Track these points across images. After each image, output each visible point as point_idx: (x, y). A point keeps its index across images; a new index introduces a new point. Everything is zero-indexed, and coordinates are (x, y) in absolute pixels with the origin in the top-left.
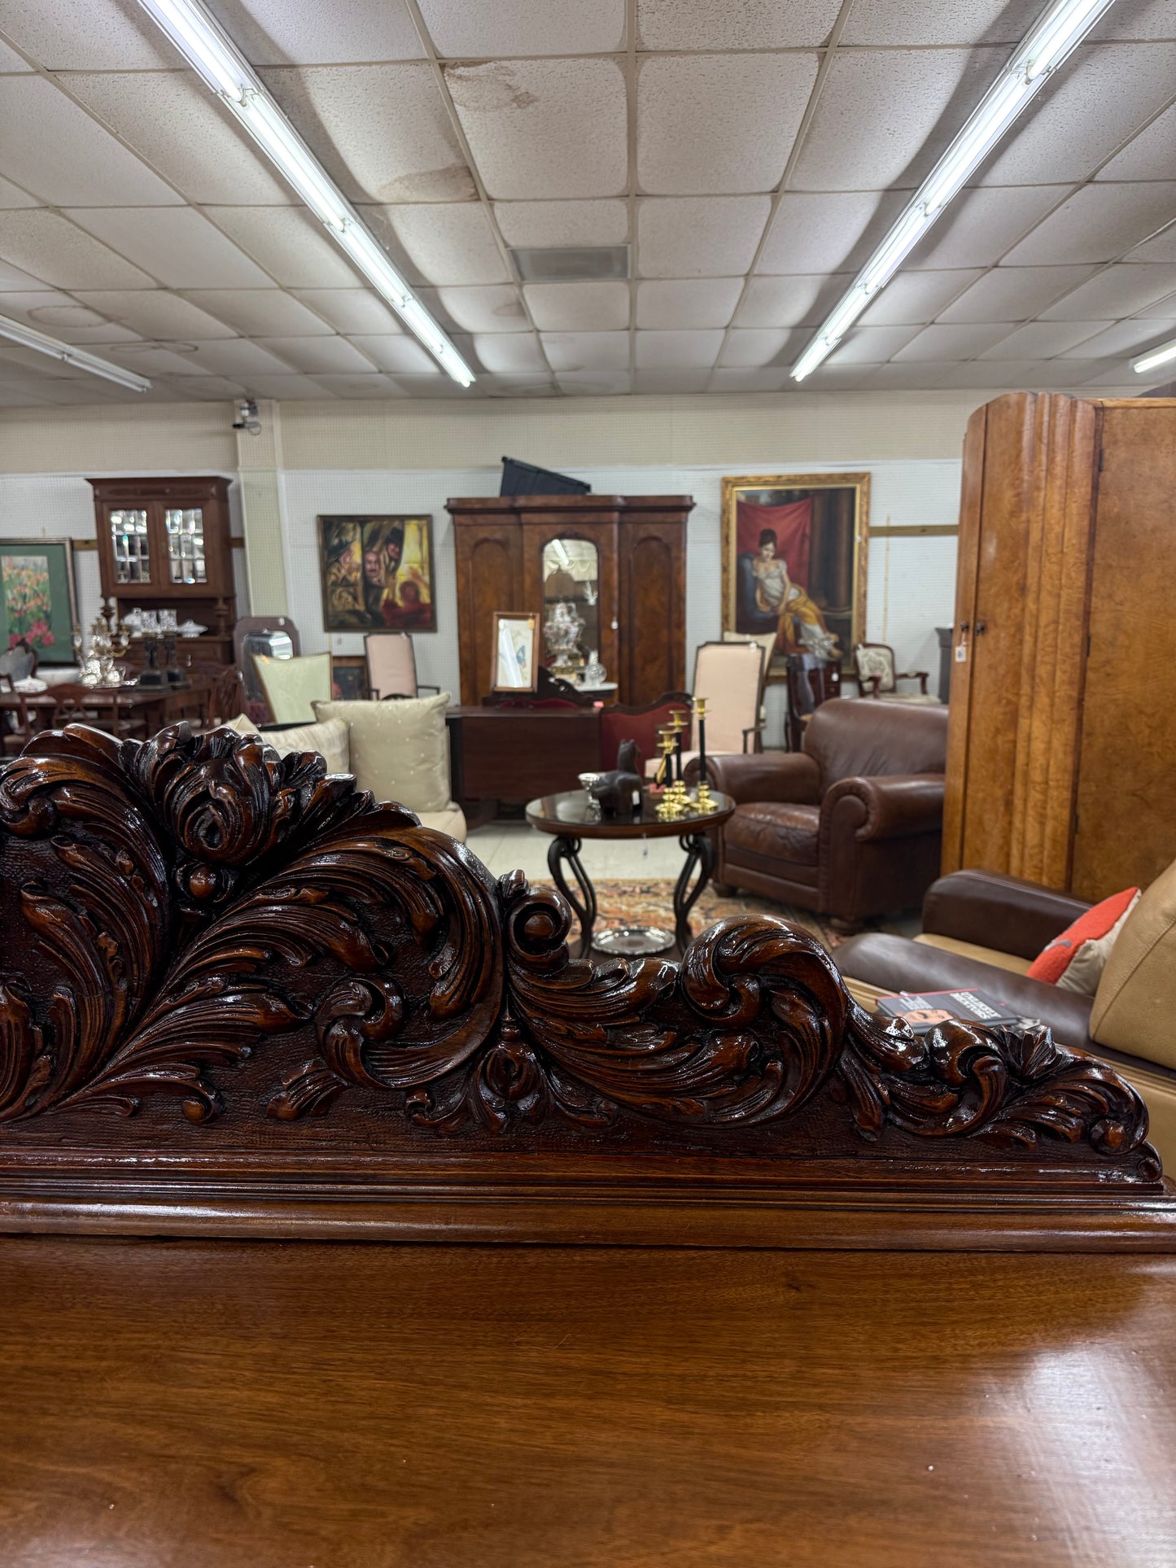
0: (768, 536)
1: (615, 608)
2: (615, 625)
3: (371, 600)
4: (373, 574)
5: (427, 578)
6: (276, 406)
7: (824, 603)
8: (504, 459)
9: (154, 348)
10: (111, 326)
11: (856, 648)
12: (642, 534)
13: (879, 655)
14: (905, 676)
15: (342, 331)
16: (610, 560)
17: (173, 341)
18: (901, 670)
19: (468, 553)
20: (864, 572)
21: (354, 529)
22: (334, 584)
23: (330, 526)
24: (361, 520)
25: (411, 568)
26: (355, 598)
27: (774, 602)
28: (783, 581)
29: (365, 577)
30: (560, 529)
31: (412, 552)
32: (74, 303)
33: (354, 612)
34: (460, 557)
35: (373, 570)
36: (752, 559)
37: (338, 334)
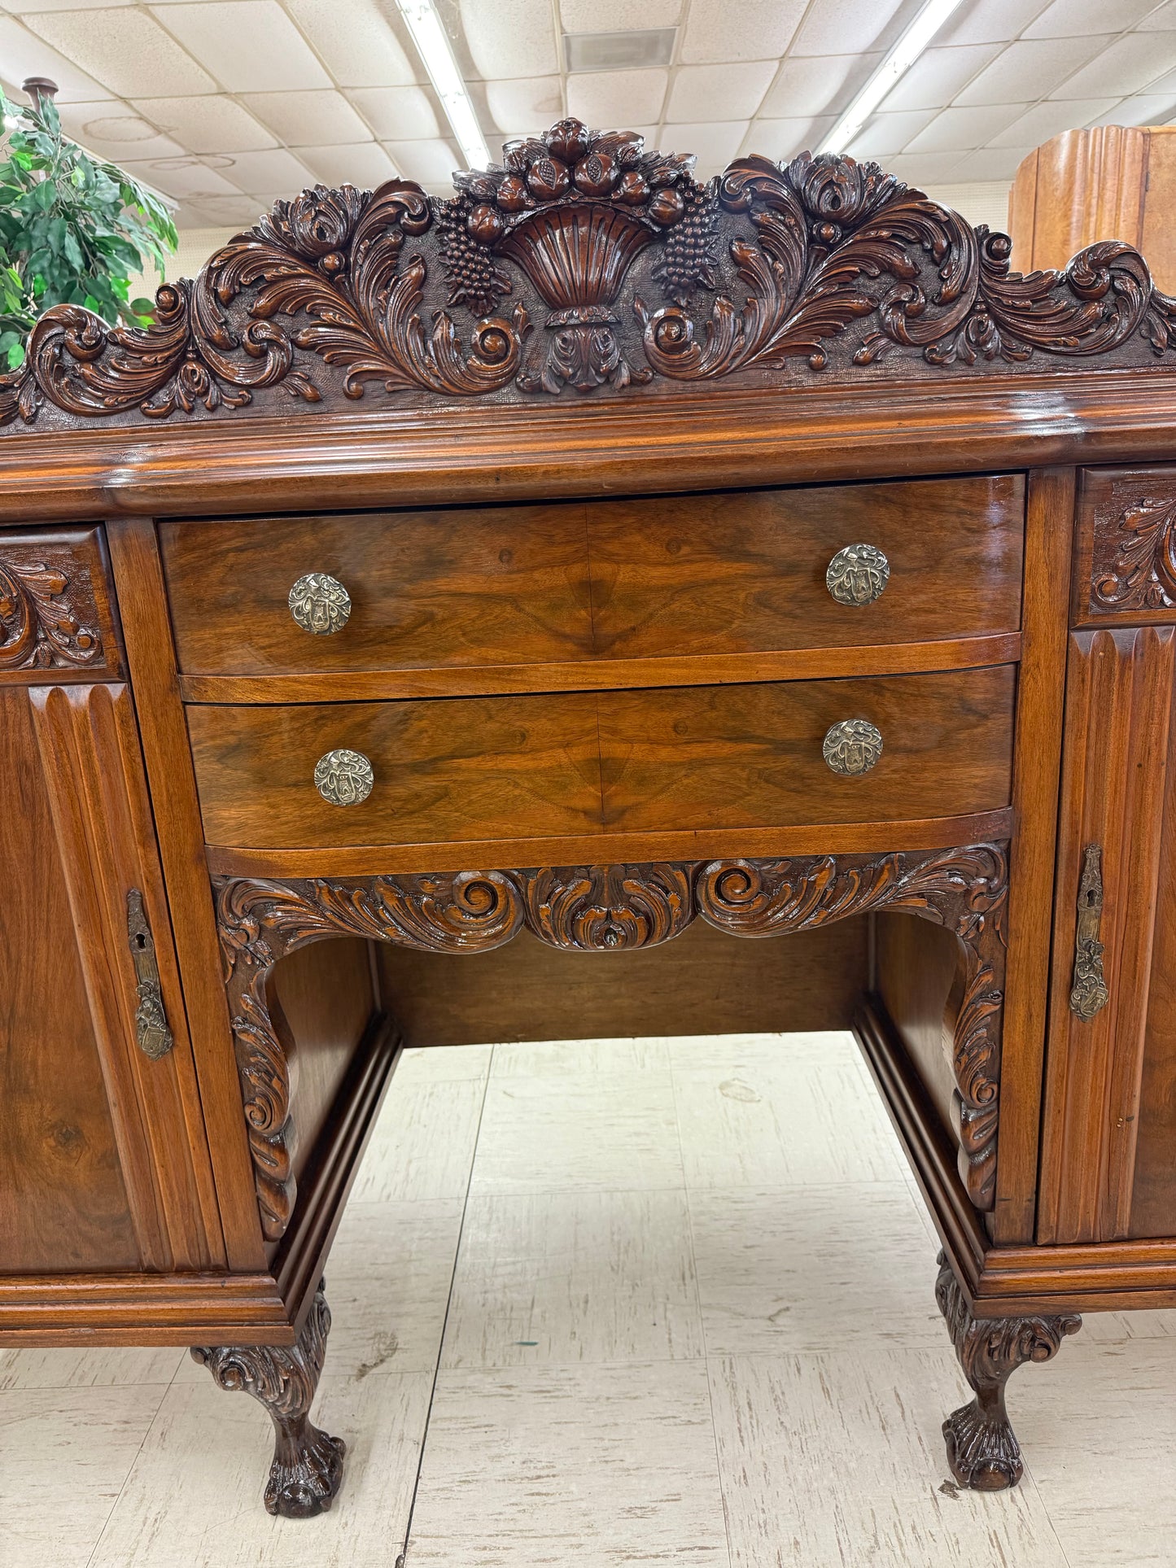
10: (160, 139)
15: (380, 137)
17: (213, 155)
32: (134, 115)
37: (376, 140)
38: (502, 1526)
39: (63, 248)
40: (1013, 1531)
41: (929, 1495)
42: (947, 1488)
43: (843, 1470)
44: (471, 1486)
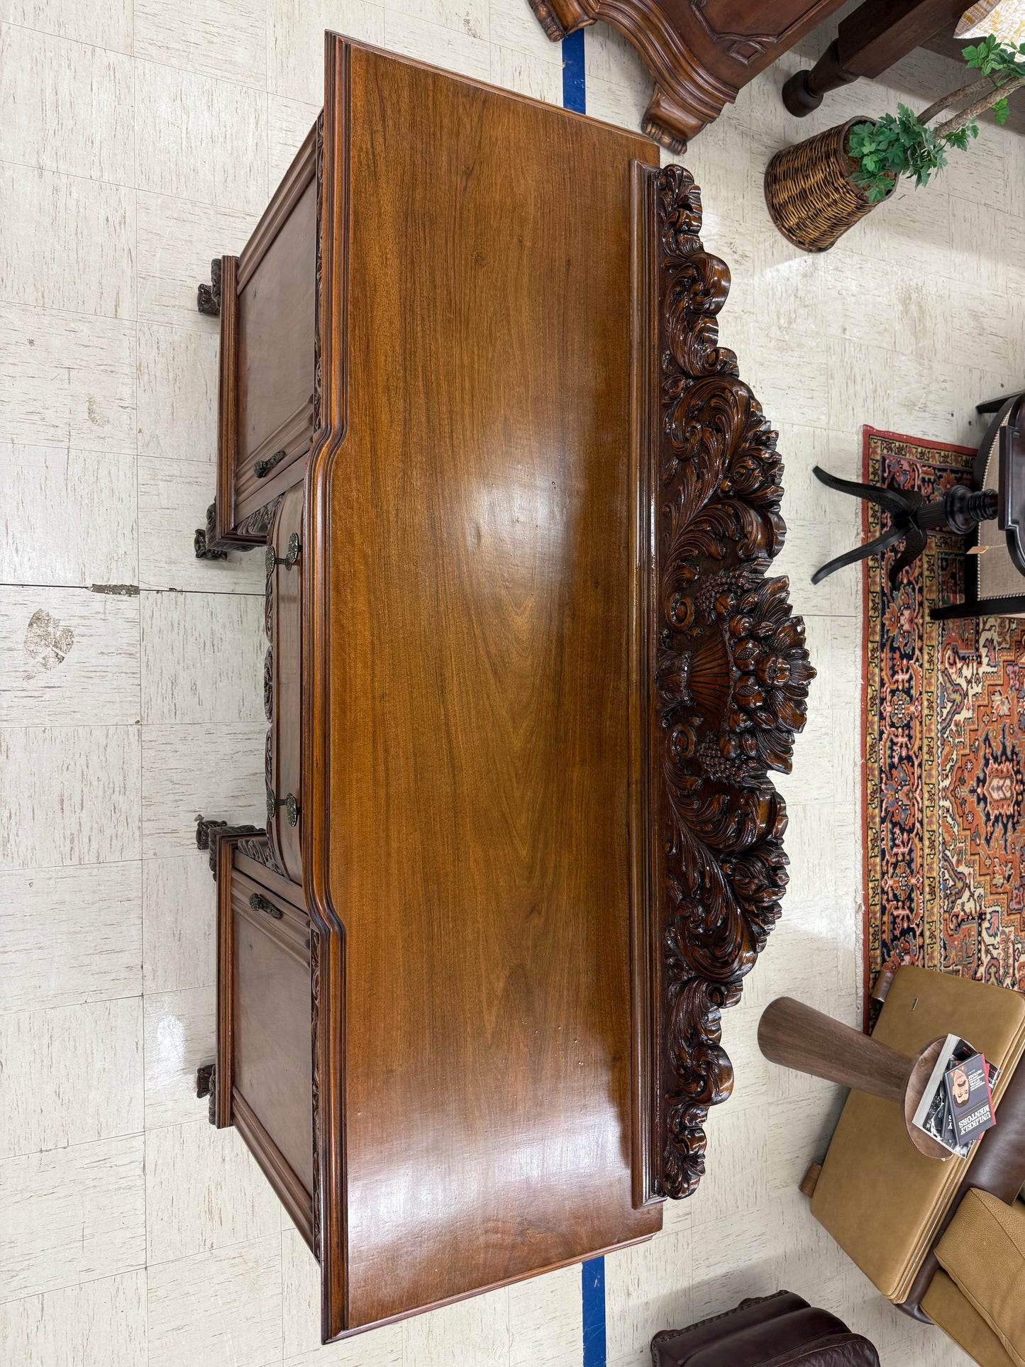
38: (189, 631)
40: (178, 840)
41: (197, 809)
42: (200, 818)
43: (211, 775)
44: (210, 616)
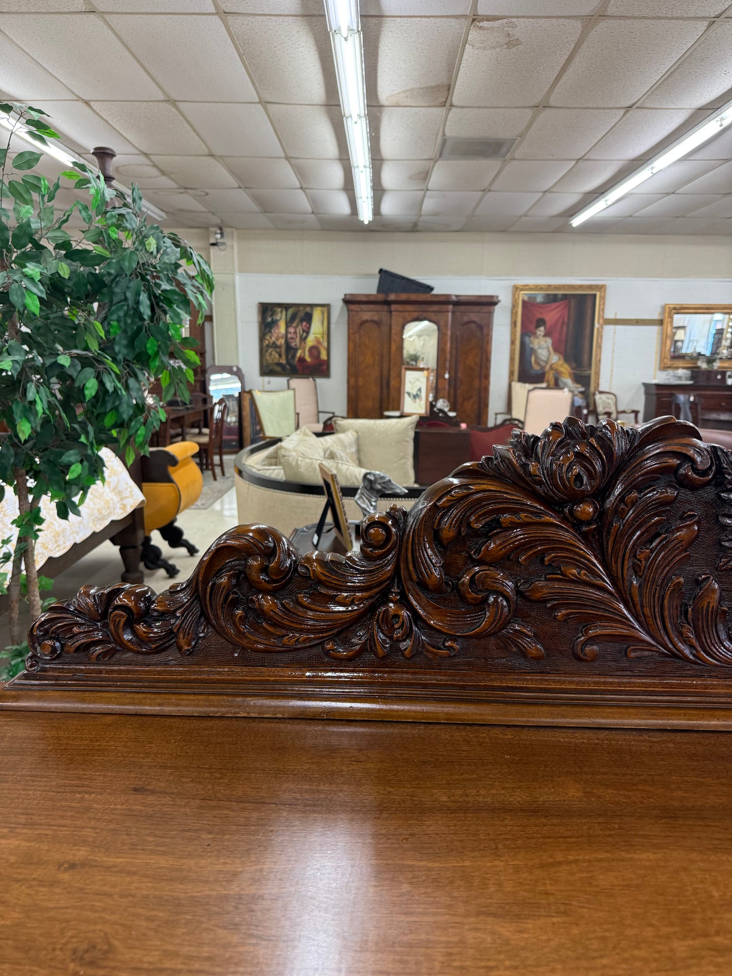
0: (541, 322)
1: (448, 365)
2: (447, 376)
3: (290, 357)
4: (292, 341)
5: (325, 344)
6: (235, 233)
7: (574, 365)
8: (381, 271)
9: (181, 193)
10: (164, 178)
11: (594, 394)
12: (466, 319)
13: (608, 398)
14: (624, 412)
15: (304, 186)
16: (446, 335)
17: (195, 189)
18: (620, 409)
19: (356, 329)
20: (599, 346)
21: (281, 312)
22: (268, 346)
23: (266, 309)
24: (286, 307)
25: (316, 337)
26: (280, 356)
27: (543, 364)
28: (549, 351)
29: (287, 343)
30: (415, 315)
31: (317, 327)
32: (150, 163)
33: (279, 364)
34: (351, 331)
35: (292, 338)
36: (530, 337)
37: (301, 188)
39: (138, 303)
